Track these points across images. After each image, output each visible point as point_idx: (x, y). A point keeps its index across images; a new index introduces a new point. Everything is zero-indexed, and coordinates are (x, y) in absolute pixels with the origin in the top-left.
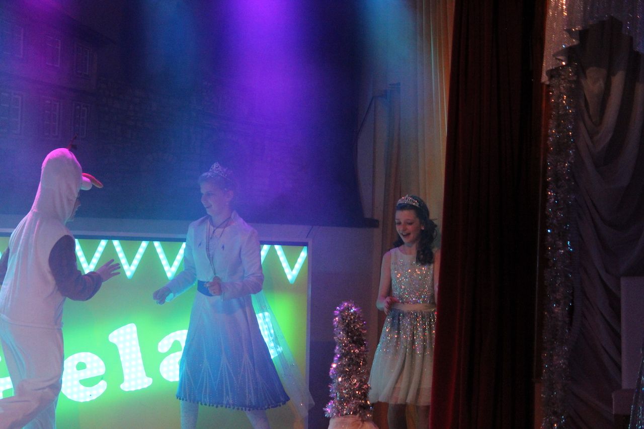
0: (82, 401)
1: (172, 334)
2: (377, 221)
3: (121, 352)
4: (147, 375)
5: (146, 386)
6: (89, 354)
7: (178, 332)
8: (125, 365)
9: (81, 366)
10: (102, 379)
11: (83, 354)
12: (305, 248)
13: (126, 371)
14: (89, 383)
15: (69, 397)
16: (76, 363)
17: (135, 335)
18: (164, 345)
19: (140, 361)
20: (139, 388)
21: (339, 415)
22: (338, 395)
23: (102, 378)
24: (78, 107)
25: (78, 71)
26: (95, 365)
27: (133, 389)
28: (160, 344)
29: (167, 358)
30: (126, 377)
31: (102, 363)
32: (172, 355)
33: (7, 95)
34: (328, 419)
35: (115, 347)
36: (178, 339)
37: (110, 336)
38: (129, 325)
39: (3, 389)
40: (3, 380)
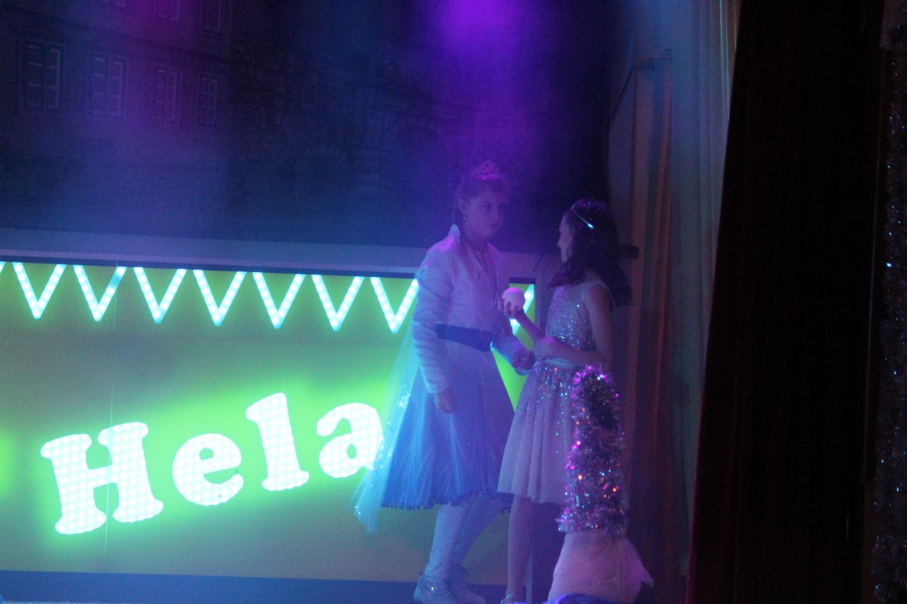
0: (207, 504)
1: (338, 409)
2: (637, 249)
3: (263, 434)
4: (302, 468)
5: (299, 484)
6: (218, 436)
7: (347, 407)
8: (270, 453)
9: (206, 454)
11: (209, 437)
12: (532, 287)
13: (271, 462)
14: (216, 478)
15: (189, 498)
16: (199, 449)
17: (285, 411)
18: (326, 425)
19: (292, 448)
20: (290, 486)
21: (579, 528)
22: (577, 500)
23: (236, 471)
24: (205, 79)
25: (206, 28)
26: (227, 453)
27: (281, 488)
28: (320, 423)
29: (330, 443)
30: (271, 471)
31: (236, 450)
32: (337, 439)
33: (102, 60)
34: (563, 534)
35: (254, 427)
36: (347, 417)
37: (249, 410)
38: (276, 395)
39: (93, 485)
40: (93, 473)
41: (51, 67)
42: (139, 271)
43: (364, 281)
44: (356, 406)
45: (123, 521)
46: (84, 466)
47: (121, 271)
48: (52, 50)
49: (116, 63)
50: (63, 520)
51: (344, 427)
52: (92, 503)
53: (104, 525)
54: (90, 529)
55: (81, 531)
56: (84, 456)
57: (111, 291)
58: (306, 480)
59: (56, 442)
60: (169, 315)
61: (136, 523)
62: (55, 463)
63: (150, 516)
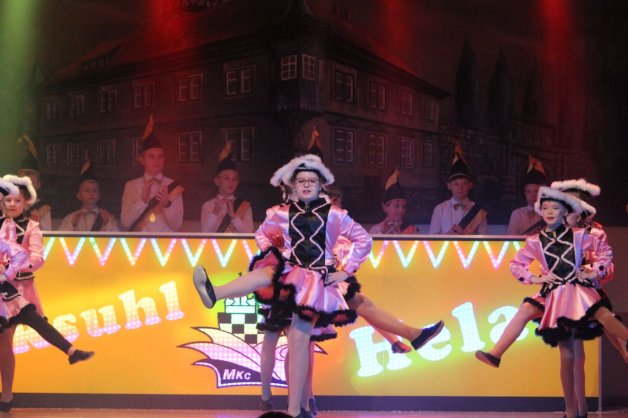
0: (433, 359)
1: (499, 309)
3: (461, 323)
4: (482, 340)
7: (503, 308)
8: (465, 333)
10: (448, 343)
13: (465, 337)
14: (438, 346)
15: (424, 357)
17: (472, 311)
18: (493, 318)
19: (476, 330)
24: (425, 144)
25: (426, 118)
27: (471, 351)
28: (490, 317)
29: (495, 327)
30: (465, 342)
31: (447, 332)
32: (499, 325)
33: (374, 136)
35: (456, 320)
36: (503, 313)
37: (453, 311)
38: (467, 303)
39: (376, 352)
40: (376, 345)
41: (349, 141)
42: (395, 242)
43: (510, 243)
44: (508, 307)
45: (391, 369)
46: (371, 342)
47: (386, 242)
48: (349, 133)
49: (380, 137)
50: (361, 369)
51: (502, 318)
52: (376, 360)
53: (382, 372)
54: (375, 374)
55: (370, 375)
56: (371, 337)
57: (382, 253)
58: (484, 347)
59: (357, 330)
60: (411, 265)
61: (399, 370)
62: (356, 341)
63: (405, 366)
